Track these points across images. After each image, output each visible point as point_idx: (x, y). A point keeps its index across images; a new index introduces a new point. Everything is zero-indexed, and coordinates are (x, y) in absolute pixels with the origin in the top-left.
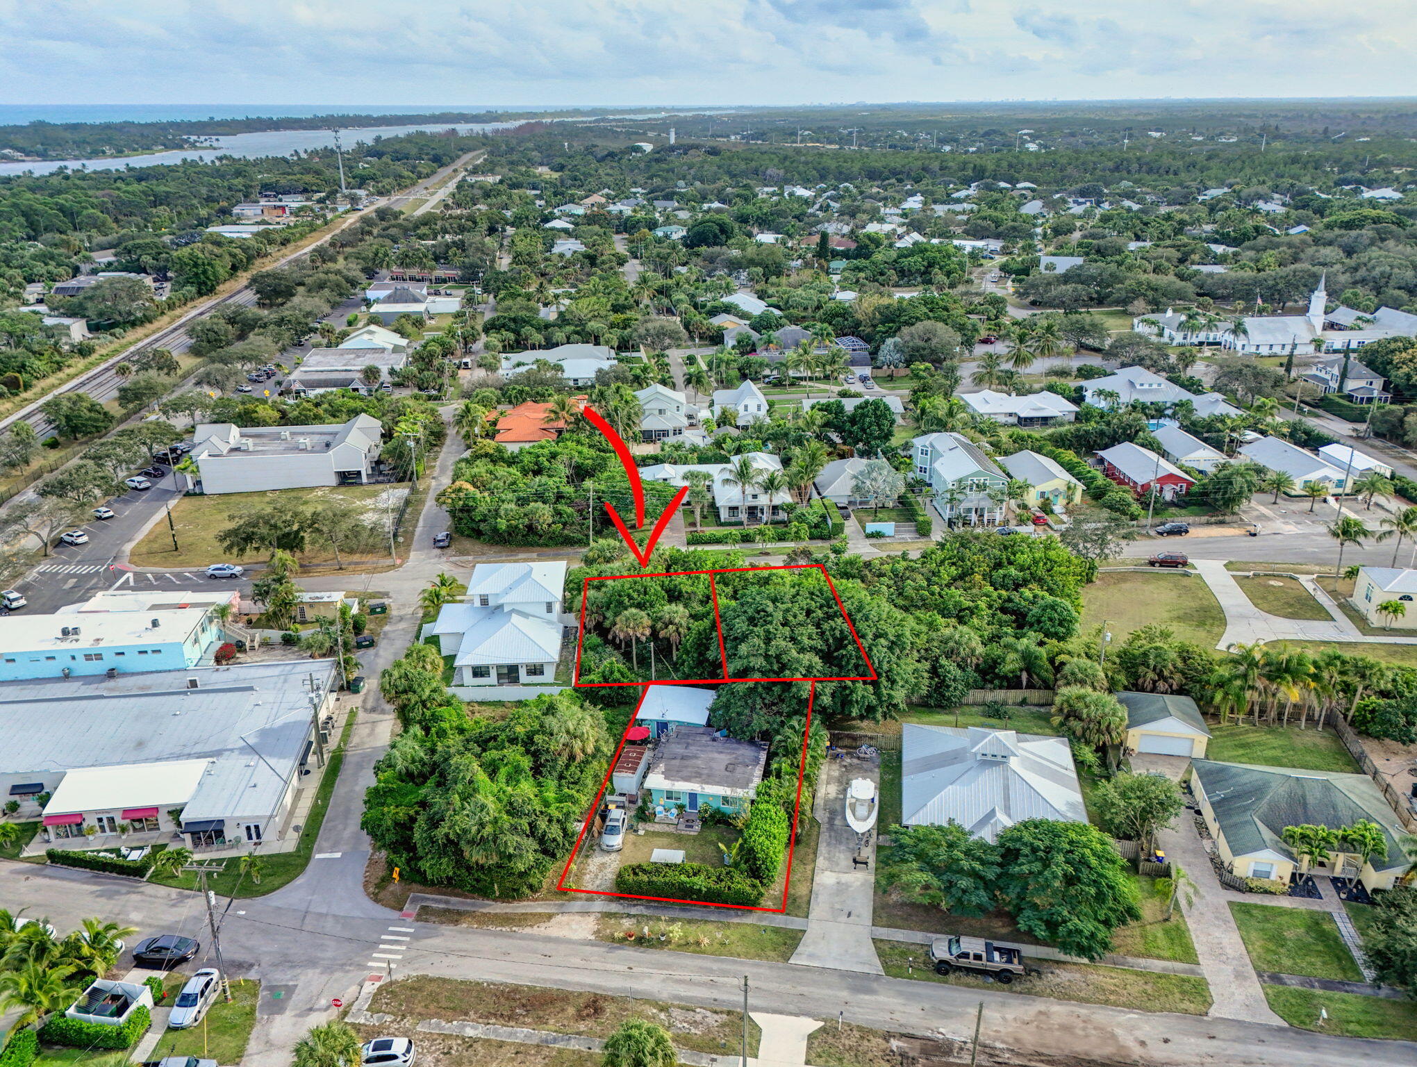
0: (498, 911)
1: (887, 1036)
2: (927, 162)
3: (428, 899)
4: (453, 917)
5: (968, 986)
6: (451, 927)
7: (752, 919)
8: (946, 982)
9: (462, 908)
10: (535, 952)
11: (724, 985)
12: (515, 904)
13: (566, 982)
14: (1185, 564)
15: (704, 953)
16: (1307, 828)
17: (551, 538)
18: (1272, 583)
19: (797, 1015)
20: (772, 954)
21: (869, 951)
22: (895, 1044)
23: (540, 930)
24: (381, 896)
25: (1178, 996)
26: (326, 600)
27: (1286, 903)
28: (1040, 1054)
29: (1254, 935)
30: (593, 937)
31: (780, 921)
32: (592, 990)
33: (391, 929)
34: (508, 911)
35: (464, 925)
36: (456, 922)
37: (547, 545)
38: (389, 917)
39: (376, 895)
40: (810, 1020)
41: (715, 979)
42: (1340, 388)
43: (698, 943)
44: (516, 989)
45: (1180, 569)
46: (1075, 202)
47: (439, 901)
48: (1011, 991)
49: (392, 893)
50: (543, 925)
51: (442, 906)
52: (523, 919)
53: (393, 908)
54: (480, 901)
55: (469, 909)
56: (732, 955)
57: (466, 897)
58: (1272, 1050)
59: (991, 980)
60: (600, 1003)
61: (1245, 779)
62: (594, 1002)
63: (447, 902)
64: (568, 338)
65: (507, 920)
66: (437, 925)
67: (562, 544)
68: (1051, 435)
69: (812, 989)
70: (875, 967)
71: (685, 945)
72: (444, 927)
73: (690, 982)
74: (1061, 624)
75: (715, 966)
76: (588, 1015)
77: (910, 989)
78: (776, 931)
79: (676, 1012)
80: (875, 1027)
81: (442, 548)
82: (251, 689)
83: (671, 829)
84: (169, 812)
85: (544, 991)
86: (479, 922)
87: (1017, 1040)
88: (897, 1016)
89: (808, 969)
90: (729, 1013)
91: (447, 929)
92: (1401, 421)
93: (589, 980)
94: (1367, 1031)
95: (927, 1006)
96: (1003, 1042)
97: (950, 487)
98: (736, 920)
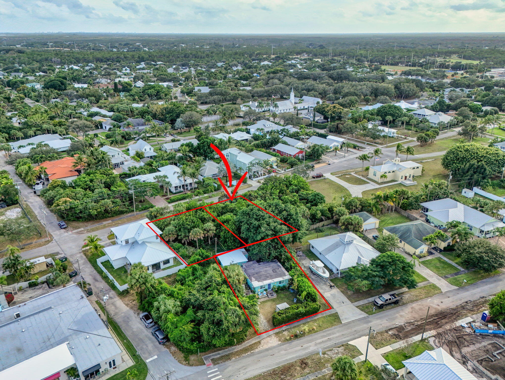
0: (240, 349)
1: (387, 332)
2: (118, 55)
3: (211, 356)
4: (227, 357)
5: (389, 309)
6: (229, 361)
7: (319, 316)
8: (384, 310)
9: (227, 353)
10: (267, 356)
11: (333, 338)
12: (243, 344)
13: (287, 360)
14: (322, 176)
15: (317, 331)
16: (428, 236)
17: (114, 213)
18: (347, 176)
19: (360, 337)
20: (336, 323)
21: (358, 311)
22: (390, 333)
23: (261, 348)
24: (191, 363)
25: (433, 290)
26: (38, 262)
27: (429, 258)
28: (422, 319)
29: (432, 268)
30: (280, 343)
31: (328, 313)
32: (298, 359)
33: (208, 372)
34: (244, 347)
35: (234, 359)
36: (229, 359)
37: (113, 216)
38: (203, 369)
39: (189, 364)
40: (364, 337)
41: (329, 337)
42: (314, 120)
43: (313, 329)
44: (274, 371)
45: (322, 178)
46: (182, 68)
47: (216, 355)
48: (400, 305)
49: (194, 360)
50: (260, 346)
51: (218, 356)
52: (251, 347)
53: (201, 365)
54: (230, 348)
55: (229, 352)
56: (325, 328)
57: (224, 349)
58: (462, 294)
59: (393, 305)
60: (305, 361)
61: (402, 229)
62: (302, 362)
63: (219, 354)
64: (35, 133)
65: (246, 350)
66: (223, 363)
67: (119, 214)
68: (254, 145)
69: (356, 328)
70: (364, 315)
71: (310, 332)
72: (227, 362)
73: (323, 342)
74: (321, 200)
75: (325, 334)
76: (305, 367)
77: (379, 316)
78: (330, 316)
79: (329, 353)
80: (381, 330)
81: (64, 228)
82: (50, 308)
83: (267, 299)
84: (65, 372)
85: (284, 366)
86: (237, 355)
87: (414, 318)
88: (383, 325)
89: (349, 323)
90: (343, 345)
91: (228, 363)
92: (337, 127)
93: (294, 356)
94: (472, 281)
95: (387, 319)
96: (412, 320)
97: (247, 166)
98: (316, 318)
